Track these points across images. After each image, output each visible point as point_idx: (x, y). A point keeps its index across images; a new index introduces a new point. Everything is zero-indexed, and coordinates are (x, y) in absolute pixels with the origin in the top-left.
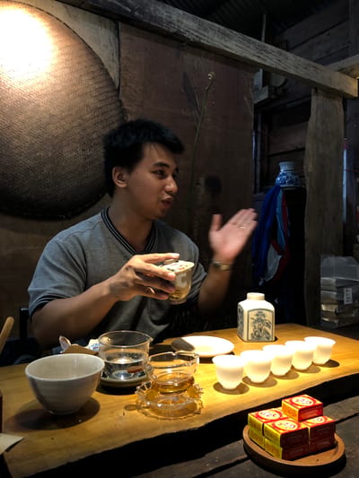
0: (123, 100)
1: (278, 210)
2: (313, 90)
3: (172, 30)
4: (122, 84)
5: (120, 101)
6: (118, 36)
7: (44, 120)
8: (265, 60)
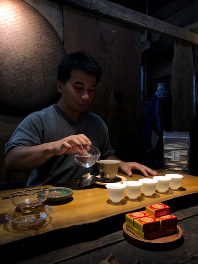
0: (66, 48)
1: (157, 110)
2: (175, 42)
3: (93, 9)
4: (65, 40)
5: (64, 49)
6: (62, 13)
7: (21, 61)
8: (147, 25)
